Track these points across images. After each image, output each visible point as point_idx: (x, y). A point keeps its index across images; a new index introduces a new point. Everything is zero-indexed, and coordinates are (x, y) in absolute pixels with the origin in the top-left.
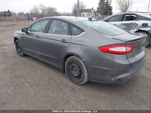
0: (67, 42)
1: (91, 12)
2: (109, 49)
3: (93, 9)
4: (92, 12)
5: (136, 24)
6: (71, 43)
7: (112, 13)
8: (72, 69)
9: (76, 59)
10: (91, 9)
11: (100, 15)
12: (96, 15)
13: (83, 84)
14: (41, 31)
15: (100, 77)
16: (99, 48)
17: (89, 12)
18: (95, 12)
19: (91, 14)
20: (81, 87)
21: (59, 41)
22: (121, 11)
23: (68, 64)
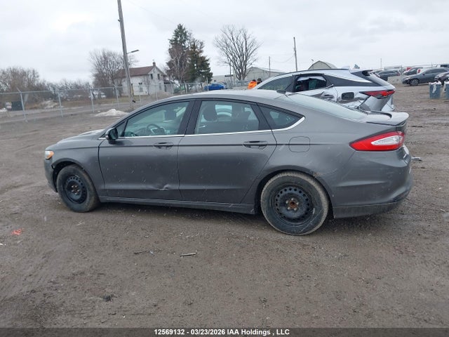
0: (266, 145)
1: (151, 75)
2: (373, 143)
3: (157, 68)
4: (155, 76)
5: (328, 95)
6: (277, 145)
7: (212, 74)
8: (284, 204)
9: (294, 177)
10: (149, 69)
11: (177, 82)
12: (166, 83)
13: (316, 231)
14: (168, 131)
15: (358, 203)
16: (352, 144)
17: (147, 75)
18: (164, 76)
19: (152, 83)
20: (313, 239)
21: (241, 145)
22: (232, 68)
23: (270, 194)
